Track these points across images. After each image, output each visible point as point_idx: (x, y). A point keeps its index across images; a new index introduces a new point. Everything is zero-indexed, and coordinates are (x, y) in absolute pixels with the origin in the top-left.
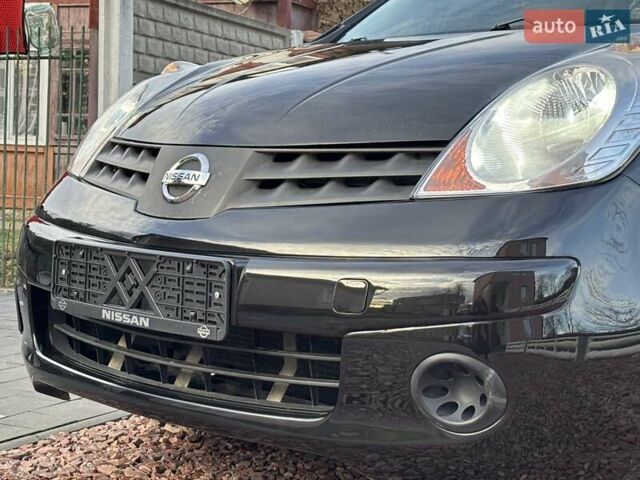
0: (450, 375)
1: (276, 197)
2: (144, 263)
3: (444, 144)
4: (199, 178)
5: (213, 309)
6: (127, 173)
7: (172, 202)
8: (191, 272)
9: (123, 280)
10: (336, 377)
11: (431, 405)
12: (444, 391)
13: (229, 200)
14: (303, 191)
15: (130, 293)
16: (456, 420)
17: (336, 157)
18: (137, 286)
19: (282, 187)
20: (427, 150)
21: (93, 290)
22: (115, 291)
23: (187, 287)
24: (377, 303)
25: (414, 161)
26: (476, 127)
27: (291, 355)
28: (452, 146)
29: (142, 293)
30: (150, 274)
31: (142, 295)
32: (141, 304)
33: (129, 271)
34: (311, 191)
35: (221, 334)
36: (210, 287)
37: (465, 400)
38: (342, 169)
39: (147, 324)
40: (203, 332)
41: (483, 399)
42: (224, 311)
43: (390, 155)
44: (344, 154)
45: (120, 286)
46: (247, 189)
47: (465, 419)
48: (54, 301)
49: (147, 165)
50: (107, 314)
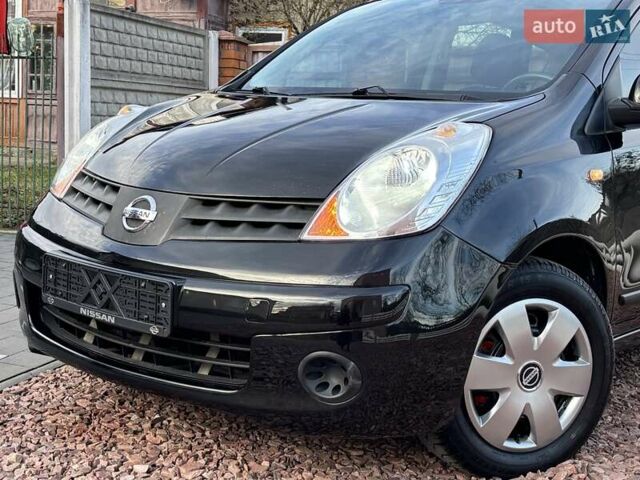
0: (323, 365)
1: (205, 233)
2: (111, 278)
3: (322, 200)
4: (149, 215)
5: (160, 315)
6: (96, 202)
7: (129, 231)
8: (145, 287)
9: (95, 287)
10: (247, 361)
11: (312, 385)
12: (320, 375)
13: (171, 233)
14: (224, 229)
15: (101, 298)
16: (328, 394)
17: (247, 205)
18: (105, 293)
19: (209, 226)
21: (73, 292)
22: (89, 295)
23: (142, 298)
24: (275, 310)
25: (301, 212)
29: (109, 299)
30: (115, 286)
31: (109, 300)
32: (108, 306)
33: (99, 282)
34: (229, 229)
35: (166, 333)
36: (159, 300)
37: (334, 381)
38: (251, 215)
39: (113, 321)
40: (154, 330)
41: (346, 381)
42: (168, 317)
43: (285, 206)
44: (252, 204)
45: (93, 292)
46: (183, 226)
47: (334, 394)
48: (44, 297)
49: (111, 198)
50: (84, 311)
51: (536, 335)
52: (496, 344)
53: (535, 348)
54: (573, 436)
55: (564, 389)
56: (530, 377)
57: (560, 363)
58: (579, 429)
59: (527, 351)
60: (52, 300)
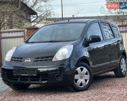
0: (58, 76)
1: (38, 62)
3: (54, 56)
6: (18, 61)
10: (48, 78)
11: (57, 79)
13: (33, 63)
17: (43, 58)
20: (53, 57)
22: (23, 73)
25: (51, 58)
26: (57, 54)
27: (41, 76)
32: (26, 73)
33: (24, 70)
34: (42, 61)
35: (36, 75)
36: (35, 71)
37: (59, 78)
38: (45, 59)
39: (27, 75)
40: (34, 75)
41: (61, 77)
42: (36, 73)
43: (49, 57)
46: (35, 62)
47: (60, 79)
48: (14, 74)
49: (21, 60)
50: (22, 75)
51: (82, 72)
52: (77, 73)
55: (86, 79)
56: (82, 77)
57: (85, 75)
58: (89, 84)
59: (81, 74)
60: (15, 75)
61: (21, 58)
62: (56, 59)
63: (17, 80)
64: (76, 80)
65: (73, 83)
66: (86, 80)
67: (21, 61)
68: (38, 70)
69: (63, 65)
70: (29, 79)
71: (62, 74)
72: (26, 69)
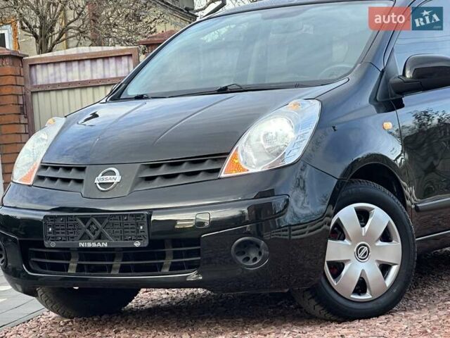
0: (245, 246)
1: (156, 184)
2: (98, 218)
3: (228, 154)
4: (116, 179)
5: (140, 234)
6: (66, 180)
7: (102, 191)
8: (127, 219)
9: (89, 228)
10: (199, 255)
11: (240, 259)
12: (244, 253)
13: (133, 187)
15: (94, 234)
17: (179, 165)
18: (97, 229)
19: (157, 179)
20: (221, 157)
21: (71, 235)
22: (85, 233)
23: (126, 226)
25: (215, 162)
26: (240, 145)
28: (231, 155)
29: (101, 233)
30: (104, 224)
32: (100, 238)
33: (92, 223)
34: (173, 179)
35: (146, 243)
36: (138, 225)
37: (253, 255)
38: (185, 168)
39: (106, 245)
40: (137, 244)
41: (260, 253)
42: (146, 234)
43: (205, 160)
44: (184, 162)
45: (88, 231)
46: (140, 182)
47: (254, 262)
48: (46, 243)
49: (79, 176)
50: (82, 245)
51: (363, 226)
52: (338, 232)
53: (363, 234)
54: (395, 291)
55: (387, 260)
56: (363, 253)
57: (380, 243)
58: (398, 286)
59: (359, 236)
60: (53, 244)
61: (81, 169)
62: (238, 167)
63: (64, 268)
64: (337, 268)
65: (323, 281)
66: (385, 268)
67: (80, 181)
68: (153, 218)
69: (271, 193)
70: (117, 264)
71: (267, 236)
72: (101, 219)
